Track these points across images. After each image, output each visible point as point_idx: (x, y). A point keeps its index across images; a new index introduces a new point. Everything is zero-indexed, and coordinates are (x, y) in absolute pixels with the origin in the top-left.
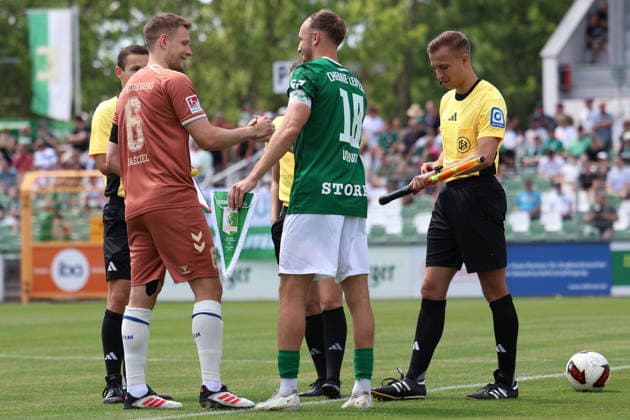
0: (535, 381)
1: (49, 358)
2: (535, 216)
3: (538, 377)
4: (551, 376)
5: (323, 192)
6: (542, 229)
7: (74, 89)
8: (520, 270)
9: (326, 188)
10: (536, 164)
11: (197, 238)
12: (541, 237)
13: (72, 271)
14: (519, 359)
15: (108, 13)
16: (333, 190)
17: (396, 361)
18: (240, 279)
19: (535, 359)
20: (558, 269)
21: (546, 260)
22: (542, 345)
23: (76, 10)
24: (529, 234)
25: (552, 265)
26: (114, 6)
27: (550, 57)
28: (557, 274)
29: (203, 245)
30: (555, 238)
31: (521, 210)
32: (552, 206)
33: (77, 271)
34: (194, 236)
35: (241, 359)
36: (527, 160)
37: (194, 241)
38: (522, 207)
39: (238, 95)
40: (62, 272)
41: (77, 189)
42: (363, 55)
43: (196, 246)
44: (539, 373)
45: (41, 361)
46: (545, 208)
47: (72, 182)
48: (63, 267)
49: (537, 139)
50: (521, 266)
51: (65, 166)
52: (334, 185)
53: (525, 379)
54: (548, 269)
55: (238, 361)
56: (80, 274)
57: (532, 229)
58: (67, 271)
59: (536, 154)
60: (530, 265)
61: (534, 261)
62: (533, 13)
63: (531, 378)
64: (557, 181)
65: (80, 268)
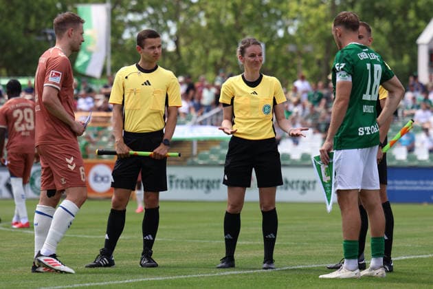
0: (410, 260)
1: (87, 237)
2: (411, 149)
3: (412, 257)
4: (420, 256)
5: (360, 134)
6: (415, 158)
7: (106, 58)
8: (399, 185)
9: (361, 132)
10: (413, 115)
11: (70, 161)
12: (415, 163)
13: (102, 179)
14: (394, 244)
15: (130, 8)
16: (365, 132)
17: (318, 244)
18: (213, 187)
19: (410, 245)
20: (425, 185)
21: (417, 179)
22: (415, 236)
23: (108, 5)
24: (406, 161)
25: (422, 182)
26: (134, 3)
27: (423, 44)
28: (425, 188)
29: (74, 165)
30: (423, 165)
31: (402, 145)
32: (423, 143)
33: (106, 179)
34: (67, 160)
35: (214, 240)
36: (406, 112)
37: (68, 163)
38: (403, 143)
39: (215, 64)
40: (95, 179)
41: (106, 125)
42: (298, 40)
43: (69, 166)
44: (413, 255)
45: (82, 239)
46: (417, 144)
47: (104, 120)
48: (96, 177)
49: (414, 99)
50: (401, 183)
51: (99, 109)
52: (366, 128)
53: (404, 258)
54: (418, 185)
55: (213, 241)
56: (108, 181)
57: (409, 158)
58: (99, 179)
59: (412, 108)
60: (407, 182)
61: (409, 179)
62: (412, 14)
63: (408, 258)
64: (426, 126)
65: (108, 177)
